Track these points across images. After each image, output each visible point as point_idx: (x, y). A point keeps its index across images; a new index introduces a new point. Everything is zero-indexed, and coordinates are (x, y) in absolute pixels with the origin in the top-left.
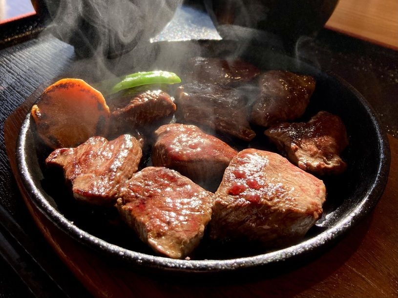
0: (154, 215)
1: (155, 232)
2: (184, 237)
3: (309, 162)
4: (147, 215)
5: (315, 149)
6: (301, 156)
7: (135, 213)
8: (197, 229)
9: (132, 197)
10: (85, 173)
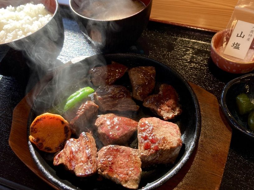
0: (119, 173)
1: (124, 181)
2: (136, 177)
3: (168, 116)
4: (116, 173)
5: (168, 108)
6: (163, 114)
7: (110, 175)
8: (139, 171)
9: (105, 167)
10: (77, 164)
